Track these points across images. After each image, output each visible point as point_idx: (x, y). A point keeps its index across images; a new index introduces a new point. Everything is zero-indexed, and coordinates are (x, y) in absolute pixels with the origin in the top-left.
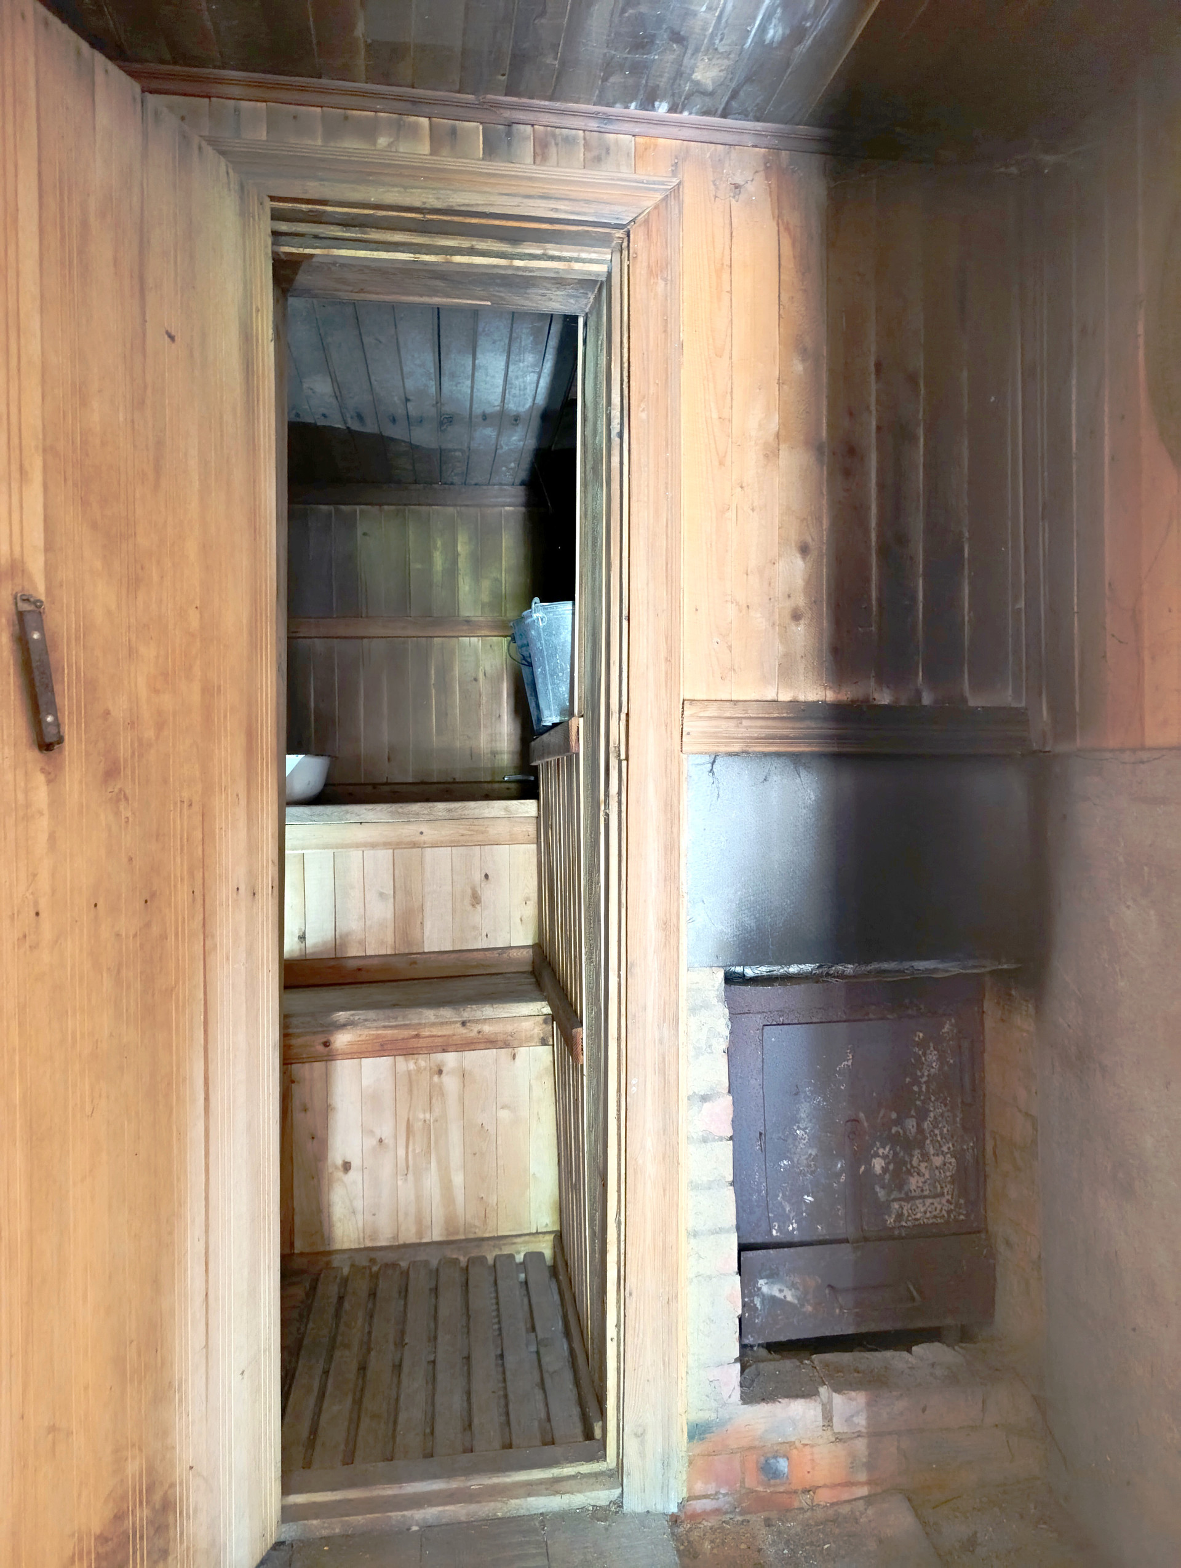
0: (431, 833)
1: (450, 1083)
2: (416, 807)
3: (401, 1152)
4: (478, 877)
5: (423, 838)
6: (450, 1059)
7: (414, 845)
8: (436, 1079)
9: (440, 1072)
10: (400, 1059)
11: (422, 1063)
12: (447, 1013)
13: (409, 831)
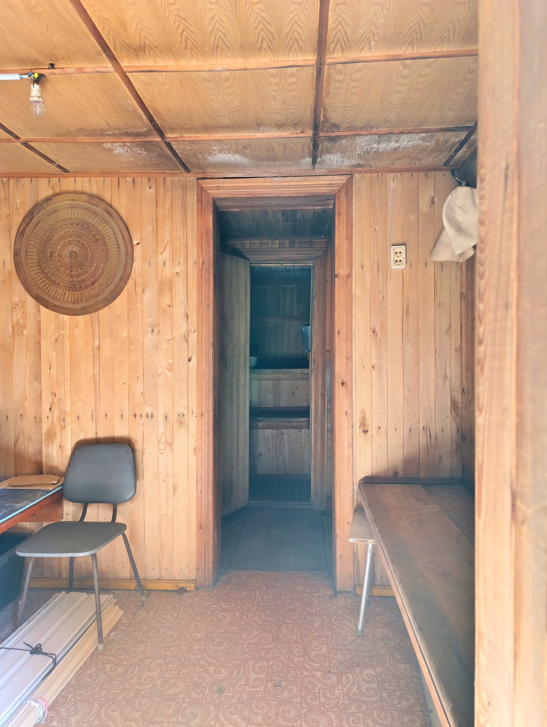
0: (282, 376)
1: (285, 437)
2: (278, 370)
3: (274, 452)
4: (294, 388)
5: (281, 378)
6: (285, 431)
7: (279, 380)
8: (282, 436)
9: (283, 434)
10: (273, 430)
11: (279, 431)
12: (284, 419)
13: (277, 376)
